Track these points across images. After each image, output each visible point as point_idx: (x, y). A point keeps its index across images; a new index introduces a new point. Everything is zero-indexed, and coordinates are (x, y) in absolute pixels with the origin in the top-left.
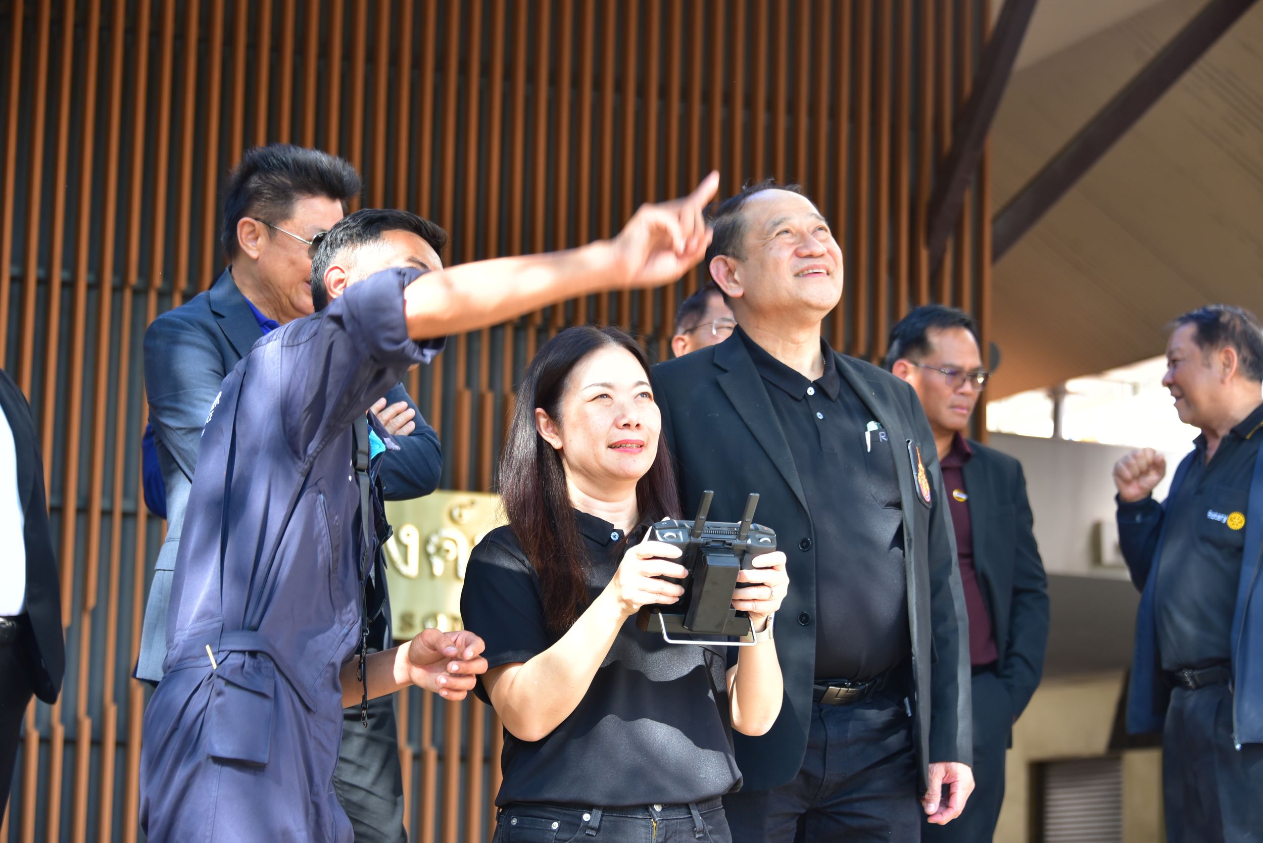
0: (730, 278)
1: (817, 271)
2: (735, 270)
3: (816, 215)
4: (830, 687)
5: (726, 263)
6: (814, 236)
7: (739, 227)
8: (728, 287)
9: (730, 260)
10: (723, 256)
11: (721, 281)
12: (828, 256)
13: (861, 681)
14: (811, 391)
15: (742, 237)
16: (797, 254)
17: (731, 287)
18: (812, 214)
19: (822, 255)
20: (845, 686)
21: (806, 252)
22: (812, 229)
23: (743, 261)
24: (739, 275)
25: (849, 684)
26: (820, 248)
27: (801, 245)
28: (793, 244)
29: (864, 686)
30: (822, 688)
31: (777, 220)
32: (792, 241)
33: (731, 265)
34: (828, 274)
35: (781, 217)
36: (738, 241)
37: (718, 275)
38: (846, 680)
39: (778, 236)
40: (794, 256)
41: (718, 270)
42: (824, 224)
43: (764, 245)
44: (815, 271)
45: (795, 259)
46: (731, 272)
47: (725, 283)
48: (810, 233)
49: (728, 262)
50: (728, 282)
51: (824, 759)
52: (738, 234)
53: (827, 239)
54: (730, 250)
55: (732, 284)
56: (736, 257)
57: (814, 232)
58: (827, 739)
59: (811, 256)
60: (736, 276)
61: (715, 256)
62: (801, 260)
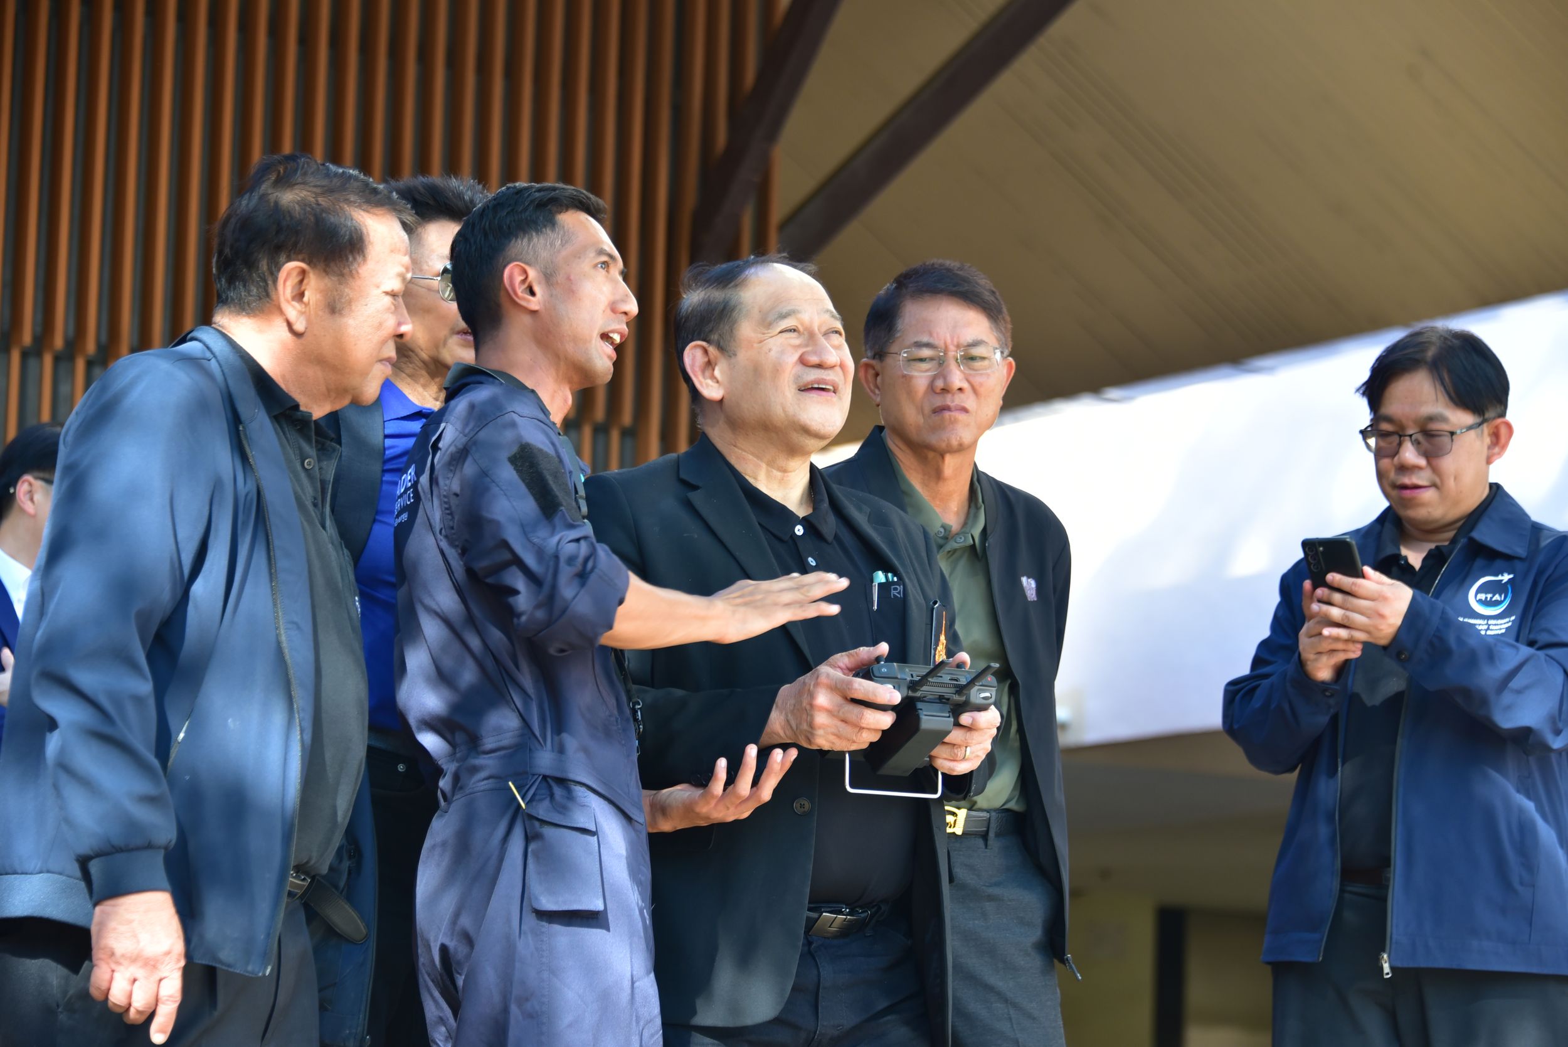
0: (707, 373)
1: (824, 387)
2: (716, 364)
3: (832, 312)
4: (824, 914)
5: (706, 351)
6: (826, 339)
7: (733, 309)
8: (704, 385)
9: (712, 350)
10: (704, 344)
11: (695, 376)
12: (838, 369)
13: (861, 907)
14: (799, 530)
15: (734, 324)
16: (803, 361)
17: (707, 385)
18: (828, 311)
19: (832, 367)
20: (841, 913)
21: (814, 359)
22: (824, 329)
23: (730, 357)
24: (722, 372)
25: (848, 910)
26: (832, 357)
27: (809, 349)
28: (799, 346)
29: (866, 914)
30: (814, 915)
31: (784, 311)
32: (797, 342)
33: (712, 357)
34: (835, 392)
35: (789, 308)
36: (727, 327)
37: (693, 366)
38: (844, 906)
39: (780, 334)
40: (798, 363)
41: (694, 359)
42: (839, 325)
43: (761, 342)
44: (821, 386)
45: (800, 368)
46: (710, 364)
47: (701, 378)
48: (821, 333)
49: (710, 353)
50: (704, 377)
51: (816, 1007)
52: (728, 319)
53: (840, 345)
54: (715, 337)
55: (709, 382)
56: (721, 348)
57: (826, 334)
58: (819, 980)
59: (820, 366)
60: (717, 373)
61: (692, 340)
62: (808, 370)
